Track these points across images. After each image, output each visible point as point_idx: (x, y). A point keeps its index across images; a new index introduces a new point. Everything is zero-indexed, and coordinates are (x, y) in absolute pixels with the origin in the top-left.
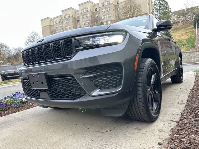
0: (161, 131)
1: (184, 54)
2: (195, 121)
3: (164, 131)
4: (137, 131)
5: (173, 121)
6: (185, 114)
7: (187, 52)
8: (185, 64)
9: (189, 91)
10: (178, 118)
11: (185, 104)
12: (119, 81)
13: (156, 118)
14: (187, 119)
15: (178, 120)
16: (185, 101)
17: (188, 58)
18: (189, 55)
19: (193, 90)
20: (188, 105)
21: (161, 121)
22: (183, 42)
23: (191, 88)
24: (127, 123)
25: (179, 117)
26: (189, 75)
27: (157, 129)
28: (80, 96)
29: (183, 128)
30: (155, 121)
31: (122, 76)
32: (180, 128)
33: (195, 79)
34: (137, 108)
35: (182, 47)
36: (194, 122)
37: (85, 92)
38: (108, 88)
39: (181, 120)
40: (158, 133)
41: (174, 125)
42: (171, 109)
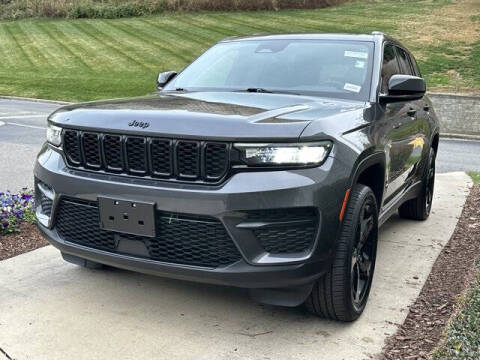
0: (367, 340)
1: (453, 100)
2: (432, 326)
3: (372, 341)
4: (321, 338)
5: (390, 323)
6: (416, 311)
7: (465, 97)
8: (451, 137)
9: (438, 250)
10: (401, 318)
11: (421, 287)
12: (308, 242)
13: (358, 315)
14: (418, 322)
15: (401, 322)
16: (422, 280)
17: (464, 117)
18: (468, 108)
19: (446, 251)
20: (427, 288)
21: (367, 321)
22: (458, 53)
23: (445, 244)
24: (298, 320)
25: (404, 315)
26: (449, 191)
27: (361, 336)
28: (226, 261)
29: (407, 338)
30: (356, 319)
31: (315, 231)
32: (403, 338)
33: (463, 211)
34: (328, 292)
35: (452, 71)
36: (431, 329)
37: (240, 255)
38: (284, 252)
39: (406, 322)
40: (361, 343)
41: (393, 330)
42: (391, 296)
